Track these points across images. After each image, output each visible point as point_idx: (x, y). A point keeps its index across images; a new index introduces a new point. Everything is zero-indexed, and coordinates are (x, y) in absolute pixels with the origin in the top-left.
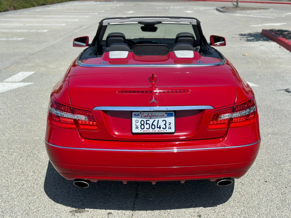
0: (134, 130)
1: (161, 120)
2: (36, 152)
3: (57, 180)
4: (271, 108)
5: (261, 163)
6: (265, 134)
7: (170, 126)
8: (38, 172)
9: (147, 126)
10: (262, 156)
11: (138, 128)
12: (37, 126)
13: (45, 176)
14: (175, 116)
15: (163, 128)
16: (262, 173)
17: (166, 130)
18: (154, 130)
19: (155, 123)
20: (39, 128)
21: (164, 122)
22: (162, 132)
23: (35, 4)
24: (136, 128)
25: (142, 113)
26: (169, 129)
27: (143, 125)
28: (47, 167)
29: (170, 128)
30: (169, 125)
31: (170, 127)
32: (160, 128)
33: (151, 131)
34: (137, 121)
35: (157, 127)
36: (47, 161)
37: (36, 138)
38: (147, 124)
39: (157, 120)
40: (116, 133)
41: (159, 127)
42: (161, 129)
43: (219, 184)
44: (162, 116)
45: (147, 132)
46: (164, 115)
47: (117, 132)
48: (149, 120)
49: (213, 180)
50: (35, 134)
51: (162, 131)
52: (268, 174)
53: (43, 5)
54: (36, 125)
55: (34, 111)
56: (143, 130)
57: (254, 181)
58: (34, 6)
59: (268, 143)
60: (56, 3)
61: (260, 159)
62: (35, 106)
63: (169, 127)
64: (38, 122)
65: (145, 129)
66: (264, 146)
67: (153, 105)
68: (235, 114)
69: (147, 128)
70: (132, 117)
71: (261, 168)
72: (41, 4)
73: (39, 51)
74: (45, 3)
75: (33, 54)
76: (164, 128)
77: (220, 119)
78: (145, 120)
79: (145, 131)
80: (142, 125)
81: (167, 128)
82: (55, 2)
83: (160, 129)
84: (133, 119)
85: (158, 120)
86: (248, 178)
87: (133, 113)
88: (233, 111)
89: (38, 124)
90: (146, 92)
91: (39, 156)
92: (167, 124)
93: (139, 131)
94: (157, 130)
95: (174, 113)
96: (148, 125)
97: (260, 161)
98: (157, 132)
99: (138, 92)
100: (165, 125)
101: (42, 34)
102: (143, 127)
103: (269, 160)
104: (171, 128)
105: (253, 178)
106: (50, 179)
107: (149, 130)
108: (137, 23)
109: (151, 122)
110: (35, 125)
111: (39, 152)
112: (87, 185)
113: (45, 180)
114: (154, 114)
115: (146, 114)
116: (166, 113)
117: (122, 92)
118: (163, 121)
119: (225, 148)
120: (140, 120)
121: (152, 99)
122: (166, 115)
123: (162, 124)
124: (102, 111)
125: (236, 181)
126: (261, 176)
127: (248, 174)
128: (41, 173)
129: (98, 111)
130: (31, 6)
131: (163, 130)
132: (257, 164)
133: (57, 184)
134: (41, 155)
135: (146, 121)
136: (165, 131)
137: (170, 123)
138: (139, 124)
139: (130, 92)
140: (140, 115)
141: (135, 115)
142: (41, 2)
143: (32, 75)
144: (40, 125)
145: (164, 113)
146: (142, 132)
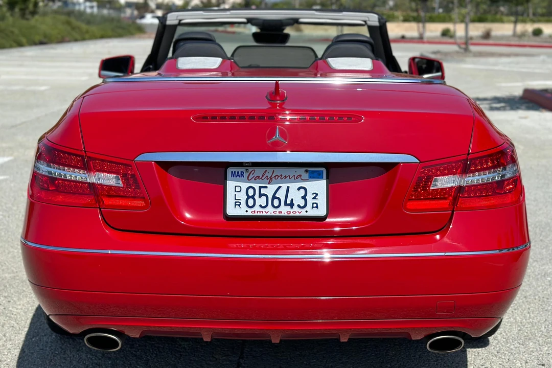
0: (231, 210)
1: (294, 186)
2: (4, 302)
3: (48, 355)
4: (548, 228)
5: (529, 329)
6: (536, 275)
7: (315, 201)
8: (5, 339)
9: (262, 202)
10: (532, 315)
11: (239, 205)
12: (8, 253)
13: (21, 346)
14: (327, 178)
15: (299, 206)
16: (534, 348)
17: (306, 212)
18: (278, 210)
19: (281, 194)
20: (15, 256)
21: (302, 191)
22: (297, 214)
23: (24, 40)
24: (236, 205)
25: (250, 169)
26: (313, 207)
27: (253, 197)
28: (26, 329)
29: (315, 205)
30: (314, 198)
31: (317, 204)
32: (292, 205)
33: (270, 211)
34: (238, 189)
35: (286, 204)
36: (28, 319)
37: (6, 275)
38: (261, 195)
39: (284, 186)
40: (188, 215)
41: (289, 202)
42: (295, 208)
43: (431, 346)
44: (298, 178)
45: (261, 214)
46: (301, 176)
47: (190, 212)
48: (266, 187)
49: (416, 336)
50: (4, 267)
51: (296, 212)
52: (547, 350)
53: (42, 43)
54: (7, 251)
55: (5, 227)
56: (253, 210)
57: (513, 363)
58: (20, 45)
59: (545, 292)
60: (69, 41)
61: (528, 322)
62: (9, 217)
63: (313, 204)
64: (12, 247)
65: (257, 208)
66: (537, 297)
67: (276, 147)
68: (469, 178)
69: (261, 206)
70: (226, 179)
71: (530, 339)
72: (37, 41)
73: (25, 122)
74: (45, 40)
75: (13, 127)
76: (302, 205)
77: (435, 188)
78: (257, 186)
79: (257, 211)
80: (249, 197)
81: (309, 205)
82: (67, 39)
83: (292, 208)
84: (231, 185)
85: (288, 188)
86: (500, 358)
87: (230, 170)
88: (465, 170)
89: (11, 250)
90: (261, 118)
91: (10, 309)
92: (309, 197)
93: (241, 211)
94: (284, 211)
95: (324, 170)
96: (264, 198)
97: (526, 326)
98: (286, 215)
99: (242, 118)
100: (304, 198)
101: (34, 93)
102: (251, 202)
103: (547, 323)
104: (317, 207)
105: (511, 358)
106: (32, 353)
107: (266, 210)
108: (244, 20)
109: (270, 190)
110: (4, 251)
111: (9, 302)
112: (115, 344)
113: (20, 354)
114: (278, 171)
115: (259, 171)
116: (307, 171)
117: (205, 118)
118: (299, 189)
119: (447, 254)
120: (245, 186)
121: (274, 134)
122: (306, 176)
123: (296, 196)
124: (157, 162)
125: (472, 362)
126: (531, 354)
127: (500, 350)
128: (10, 340)
129: (148, 164)
130: (14, 44)
131: (300, 210)
132: (520, 330)
133: (47, 362)
134: (13, 307)
135: (260, 188)
136: (303, 213)
137: (317, 194)
138: (242, 197)
139: (223, 118)
140: (246, 175)
141: (233, 174)
142: (37, 38)
143: (6, 163)
144: (16, 251)
145: (301, 171)
146: (249, 214)
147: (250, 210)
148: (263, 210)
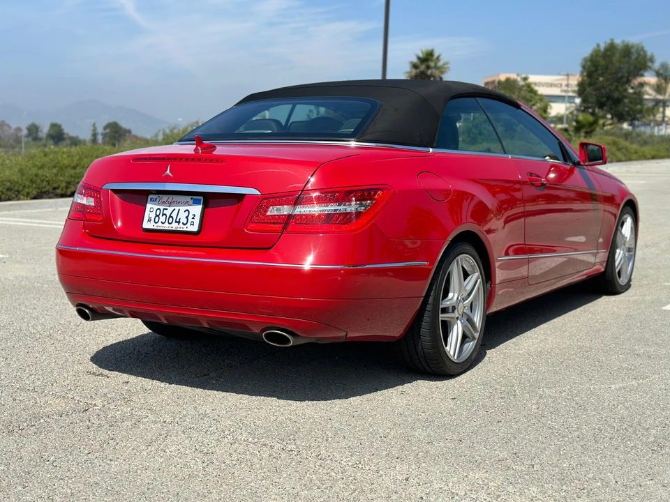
0: (146, 225)
1: (183, 209)
7: (193, 220)
9: (162, 219)
11: (150, 221)
14: (203, 204)
15: (183, 223)
17: (187, 228)
18: (171, 226)
19: (174, 215)
21: (187, 212)
22: (181, 229)
24: (148, 221)
25: (161, 195)
26: (191, 225)
27: (158, 216)
29: (192, 223)
30: (193, 218)
32: (179, 222)
33: (166, 227)
34: (152, 210)
35: (176, 222)
38: (163, 215)
39: (177, 208)
41: (178, 220)
42: (181, 225)
44: (186, 203)
45: (161, 228)
46: (188, 202)
48: (167, 209)
56: (157, 225)
65: (160, 224)
69: (162, 222)
70: (147, 203)
76: (185, 223)
78: (162, 208)
79: (159, 226)
80: (157, 216)
81: (189, 223)
83: (179, 224)
84: (149, 206)
85: (179, 210)
87: (150, 197)
92: (190, 218)
93: (151, 225)
94: (174, 226)
95: (202, 198)
96: (164, 216)
98: (175, 229)
102: (157, 219)
104: (193, 225)
109: (169, 211)
114: (176, 197)
115: (165, 198)
116: (192, 198)
118: (185, 211)
120: (156, 207)
121: (166, 170)
122: (191, 202)
123: (182, 216)
124: (111, 190)
129: (107, 191)
131: (183, 226)
135: (164, 209)
136: (185, 229)
137: (195, 215)
138: (153, 215)
140: (158, 200)
141: (153, 200)
145: (188, 198)
146: (155, 228)
147: (156, 225)
148: (163, 225)
